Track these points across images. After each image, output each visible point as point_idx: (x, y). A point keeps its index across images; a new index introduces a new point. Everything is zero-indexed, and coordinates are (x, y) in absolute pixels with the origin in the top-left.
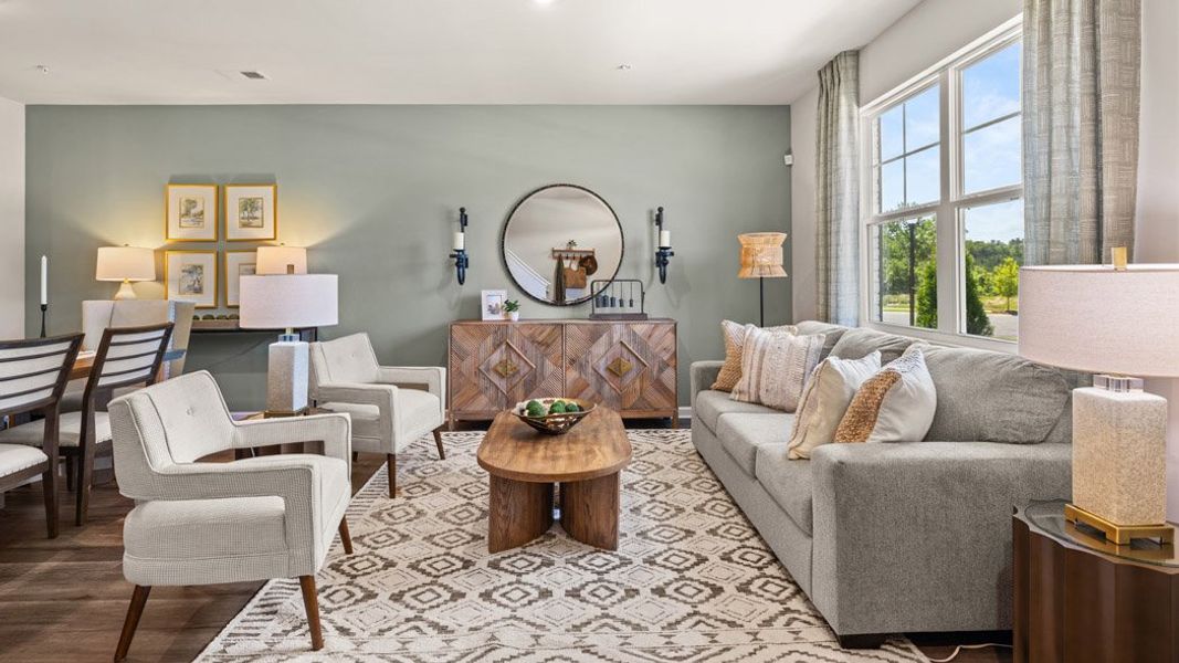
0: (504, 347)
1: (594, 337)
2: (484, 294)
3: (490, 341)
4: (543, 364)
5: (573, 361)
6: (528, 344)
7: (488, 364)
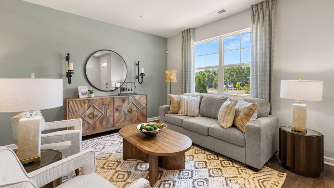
1: (124, 101)
2: (79, 88)
4: (107, 112)
5: (117, 110)
6: (101, 106)
7: (85, 115)
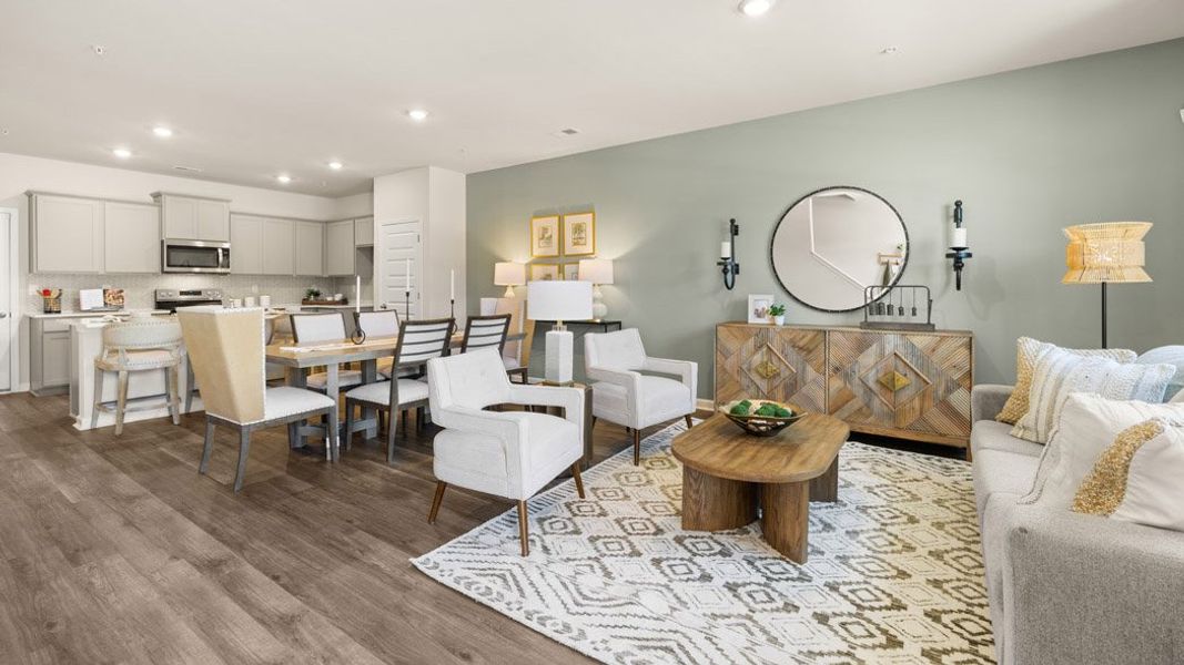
0: (765, 349)
1: (862, 346)
2: (751, 298)
3: (751, 343)
4: (804, 369)
5: (837, 369)
6: (789, 350)
7: (750, 365)
